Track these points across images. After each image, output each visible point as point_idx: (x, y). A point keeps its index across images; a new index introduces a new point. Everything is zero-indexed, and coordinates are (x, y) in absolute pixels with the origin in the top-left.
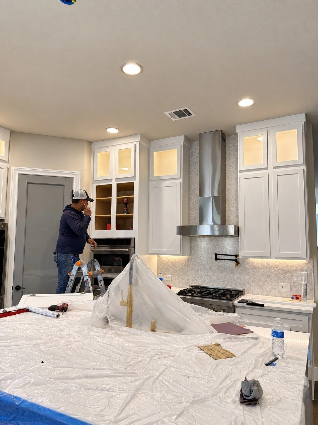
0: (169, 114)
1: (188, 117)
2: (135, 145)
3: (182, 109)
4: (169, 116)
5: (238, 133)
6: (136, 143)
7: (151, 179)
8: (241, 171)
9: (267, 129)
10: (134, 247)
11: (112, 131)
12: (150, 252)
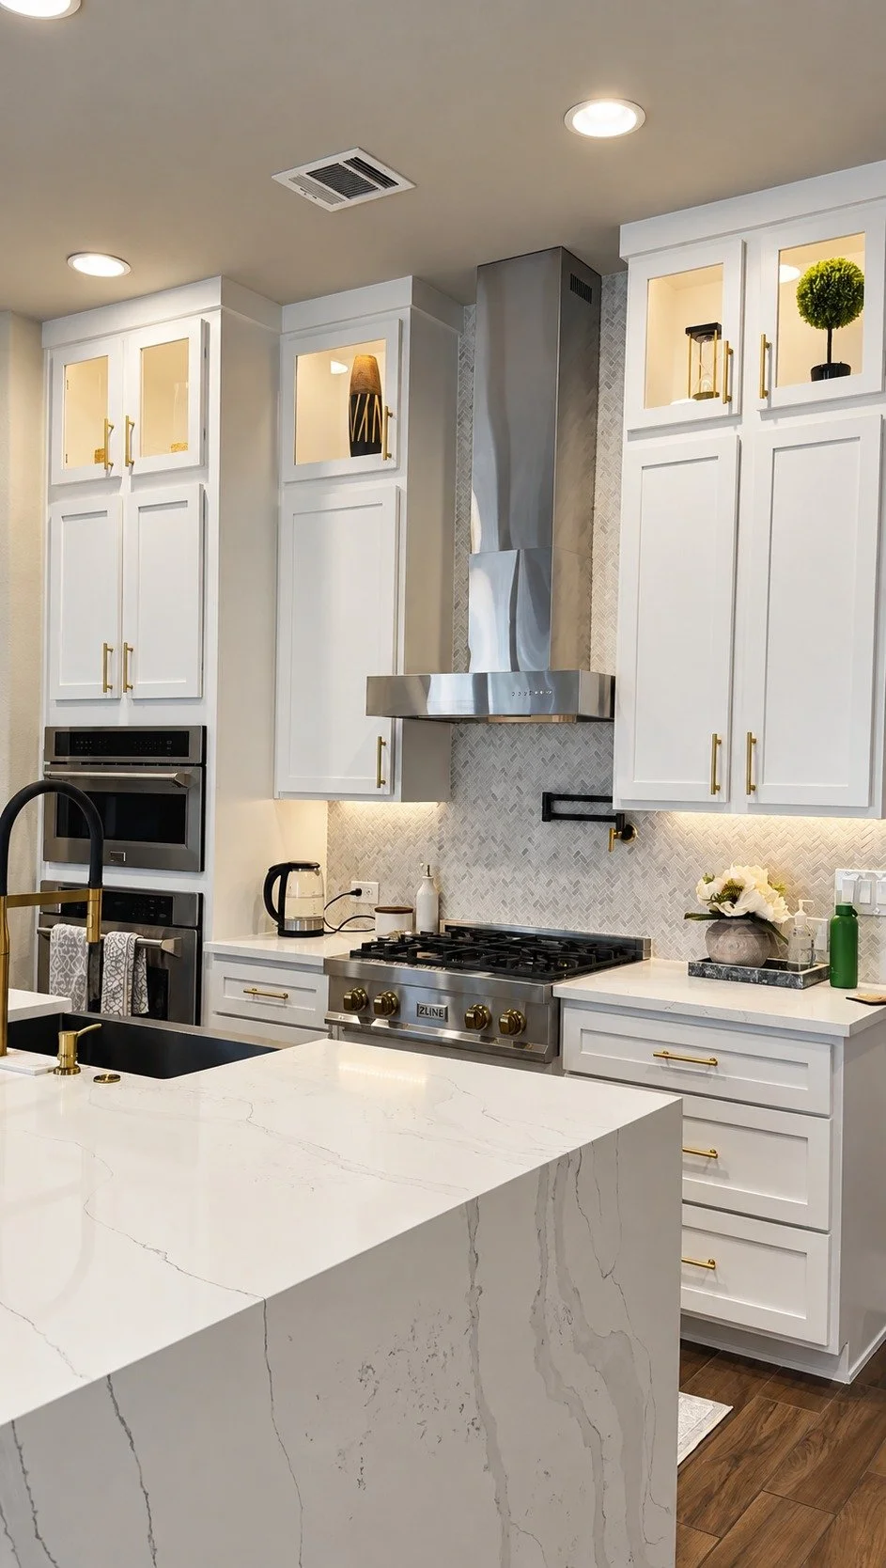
0: (297, 180)
1: (382, 191)
2: (205, 327)
3: (339, 159)
4: (296, 188)
5: (627, 258)
6: (206, 317)
7: (287, 475)
8: (634, 433)
9: (745, 236)
10: (203, 765)
11: (97, 266)
12: (281, 786)
